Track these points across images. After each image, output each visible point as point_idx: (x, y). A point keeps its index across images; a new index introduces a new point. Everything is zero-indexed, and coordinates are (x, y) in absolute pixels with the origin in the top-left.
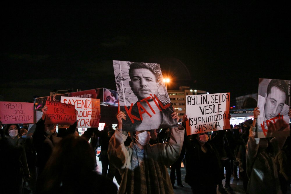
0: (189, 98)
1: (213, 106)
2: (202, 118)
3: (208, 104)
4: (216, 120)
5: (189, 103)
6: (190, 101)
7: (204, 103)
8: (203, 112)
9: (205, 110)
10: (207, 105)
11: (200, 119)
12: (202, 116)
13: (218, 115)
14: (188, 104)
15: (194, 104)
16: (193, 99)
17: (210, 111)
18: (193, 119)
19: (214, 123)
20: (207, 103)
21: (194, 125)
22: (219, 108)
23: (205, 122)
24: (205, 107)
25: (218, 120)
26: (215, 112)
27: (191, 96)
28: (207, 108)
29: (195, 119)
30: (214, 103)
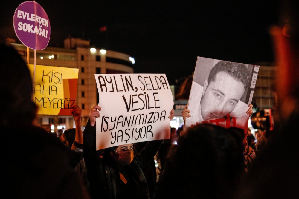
0: (101, 79)
1: (145, 96)
2: (126, 117)
3: (136, 91)
4: (149, 122)
6: (105, 85)
7: (129, 90)
8: (129, 106)
9: (133, 103)
11: (121, 119)
12: (125, 113)
13: (153, 113)
14: (102, 90)
15: (113, 91)
17: (140, 105)
18: (109, 118)
19: (144, 128)
20: (133, 90)
21: (110, 130)
22: (155, 101)
23: (129, 126)
24: (131, 97)
25: (152, 122)
26: (149, 108)
27: (103, 75)
28: (135, 99)
29: (113, 120)
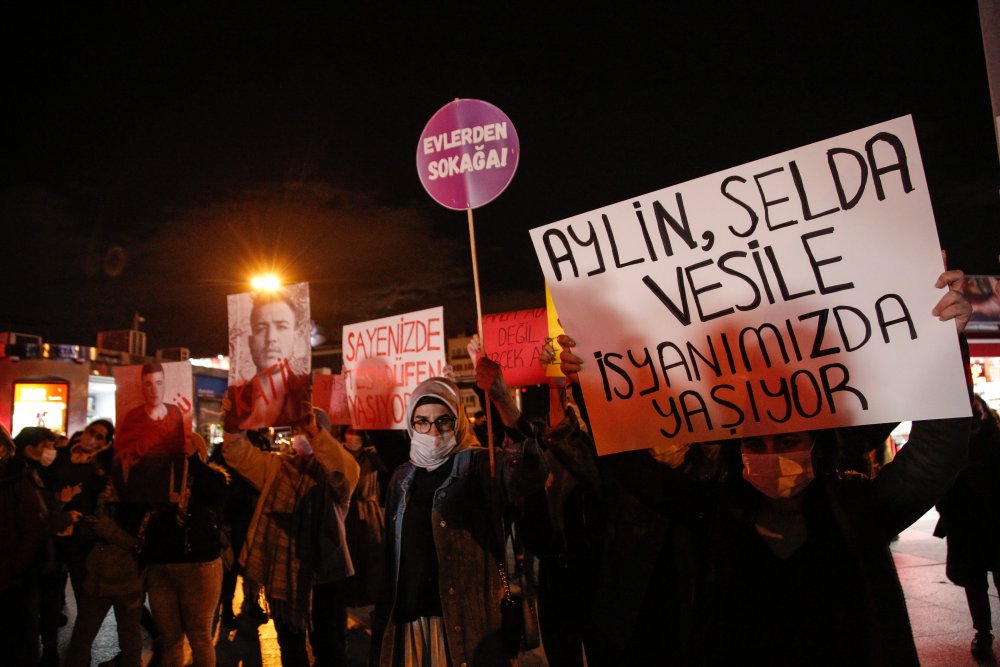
0: (554, 240)
1: (756, 256)
2: (689, 345)
3: (706, 248)
4: (817, 352)
5: (566, 267)
6: (569, 257)
7: (669, 252)
8: (681, 308)
9: (696, 292)
10: (699, 255)
13: (822, 313)
14: (559, 277)
15: (602, 269)
16: (585, 236)
19: (803, 377)
20: (693, 245)
21: (643, 393)
22: (815, 265)
23: (719, 373)
24: (683, 275)
25: (836, 350)
26: (786, 296)
27: (561, 225)
28: (701, 277)
29: (639, 359)
30: (762, 235)
